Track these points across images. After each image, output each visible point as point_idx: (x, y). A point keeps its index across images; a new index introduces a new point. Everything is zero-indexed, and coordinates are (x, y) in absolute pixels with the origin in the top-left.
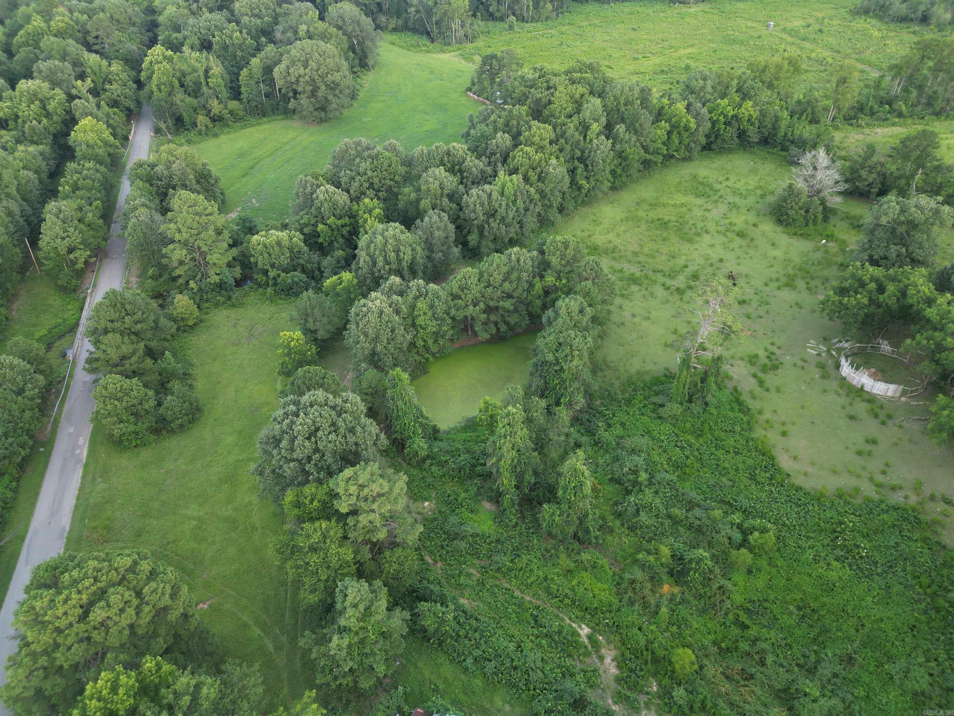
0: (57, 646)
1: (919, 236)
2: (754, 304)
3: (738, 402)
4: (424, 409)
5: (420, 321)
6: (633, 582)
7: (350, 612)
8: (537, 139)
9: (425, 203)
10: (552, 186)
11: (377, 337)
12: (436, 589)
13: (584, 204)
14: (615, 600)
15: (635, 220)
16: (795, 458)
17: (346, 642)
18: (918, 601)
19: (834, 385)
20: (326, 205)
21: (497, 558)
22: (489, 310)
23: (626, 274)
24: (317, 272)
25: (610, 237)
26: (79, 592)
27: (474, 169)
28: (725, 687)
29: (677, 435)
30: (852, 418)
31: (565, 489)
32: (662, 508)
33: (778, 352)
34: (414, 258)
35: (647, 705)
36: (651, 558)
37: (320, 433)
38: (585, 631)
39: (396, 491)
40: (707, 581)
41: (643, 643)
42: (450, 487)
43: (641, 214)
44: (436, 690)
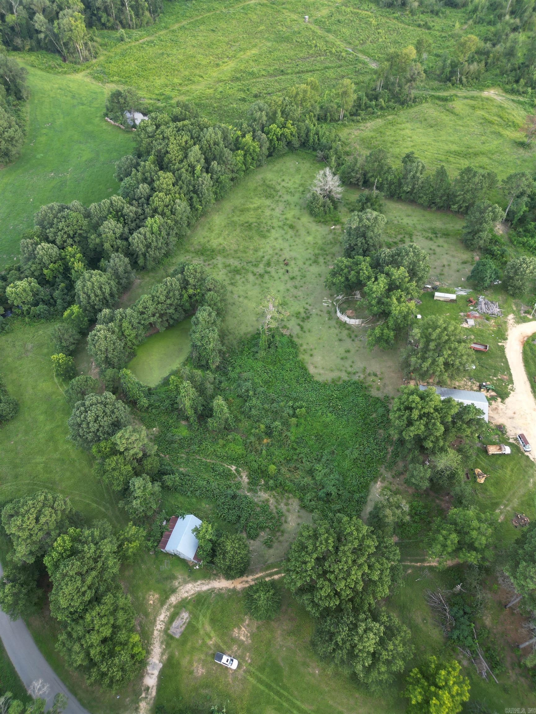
0: (31, 535)
1: (370, 234)
2: (299, 278)
3: (292, 342)
4: (141, 383)
5: (127, 333)
6: (251, 442)
7: (138, 491)
8: (164, 186)
9: (107, 246)
10: (180, 216)
11: (107, 350)
12: (168, 468)
13: (202, 216)
14: (245, 452)
15: (232, 224)
16: (316, 367)
17: (139, 501)
18: (359, 423)
19: (333, 323)
20: (45, 257)
21: (192, 447)
22: (161, 316)
23: (232, 267)
24: (51, 300)
25: (221, 240)
26: (31, 514)
27: (131, 214)
28: (288, 475)
29: (265, 367)
30: (340, 340)
31: (216, 412)
32: (260, 405)
33: (309, 308)
34: (111, 290)
35: (260, 490)
36: (257, 431)
37: (99, 419)
38: (233, 468)
39: (142, 436)
40: (280, 434)
41: (257, 467)
42: (163, 419)
43: (235, 219)
44: (178, 507)
